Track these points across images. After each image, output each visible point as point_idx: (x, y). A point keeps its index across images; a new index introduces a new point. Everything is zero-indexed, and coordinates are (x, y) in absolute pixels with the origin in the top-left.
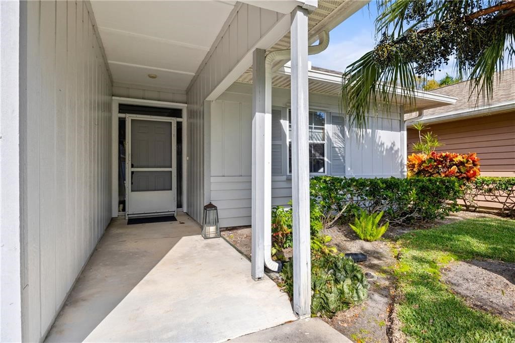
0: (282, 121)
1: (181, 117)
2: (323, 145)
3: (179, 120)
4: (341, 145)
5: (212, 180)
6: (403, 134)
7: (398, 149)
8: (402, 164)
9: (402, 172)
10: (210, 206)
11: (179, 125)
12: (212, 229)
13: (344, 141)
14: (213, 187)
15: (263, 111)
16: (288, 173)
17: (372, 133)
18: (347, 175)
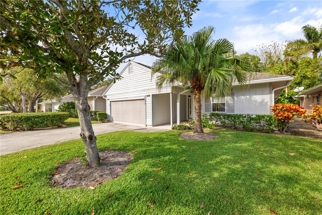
0: (210, 98)
2: (225, 103)
10: (191, 118)
16: (212, 112)
17: (249, 97)
18: (235, 112)
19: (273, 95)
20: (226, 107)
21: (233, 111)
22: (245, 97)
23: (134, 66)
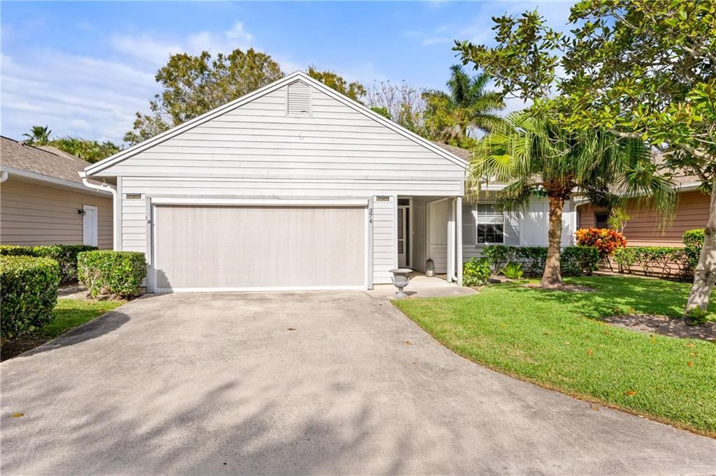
0: (473, 212)
1: (408, 205)
2: (502, 225)
3: (407, 207)
4: (516, 224)
5: (431, 246)
6: (573, 215)
7: (569, 225)
8: (571, 236)
9: (572, 243)
10: (430, 260)
11: (408, 210)
12: (430, 273)
13: (519, 222)
14: (431, 251)
15: (451, 220)
16: (477, 243)
17: (543, 215)
18: (521, 244)
19: (575, 213)
20: (504, 234)
21: (518, 240)
22: (537, 213)
23: (315, 96)
